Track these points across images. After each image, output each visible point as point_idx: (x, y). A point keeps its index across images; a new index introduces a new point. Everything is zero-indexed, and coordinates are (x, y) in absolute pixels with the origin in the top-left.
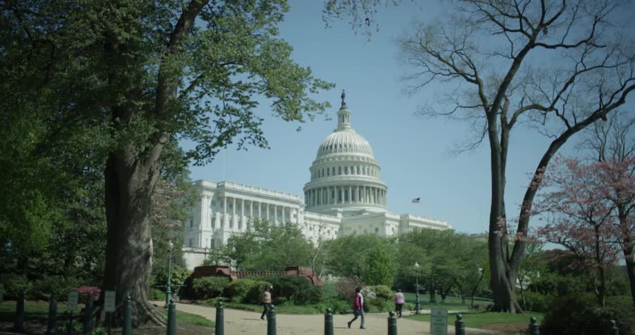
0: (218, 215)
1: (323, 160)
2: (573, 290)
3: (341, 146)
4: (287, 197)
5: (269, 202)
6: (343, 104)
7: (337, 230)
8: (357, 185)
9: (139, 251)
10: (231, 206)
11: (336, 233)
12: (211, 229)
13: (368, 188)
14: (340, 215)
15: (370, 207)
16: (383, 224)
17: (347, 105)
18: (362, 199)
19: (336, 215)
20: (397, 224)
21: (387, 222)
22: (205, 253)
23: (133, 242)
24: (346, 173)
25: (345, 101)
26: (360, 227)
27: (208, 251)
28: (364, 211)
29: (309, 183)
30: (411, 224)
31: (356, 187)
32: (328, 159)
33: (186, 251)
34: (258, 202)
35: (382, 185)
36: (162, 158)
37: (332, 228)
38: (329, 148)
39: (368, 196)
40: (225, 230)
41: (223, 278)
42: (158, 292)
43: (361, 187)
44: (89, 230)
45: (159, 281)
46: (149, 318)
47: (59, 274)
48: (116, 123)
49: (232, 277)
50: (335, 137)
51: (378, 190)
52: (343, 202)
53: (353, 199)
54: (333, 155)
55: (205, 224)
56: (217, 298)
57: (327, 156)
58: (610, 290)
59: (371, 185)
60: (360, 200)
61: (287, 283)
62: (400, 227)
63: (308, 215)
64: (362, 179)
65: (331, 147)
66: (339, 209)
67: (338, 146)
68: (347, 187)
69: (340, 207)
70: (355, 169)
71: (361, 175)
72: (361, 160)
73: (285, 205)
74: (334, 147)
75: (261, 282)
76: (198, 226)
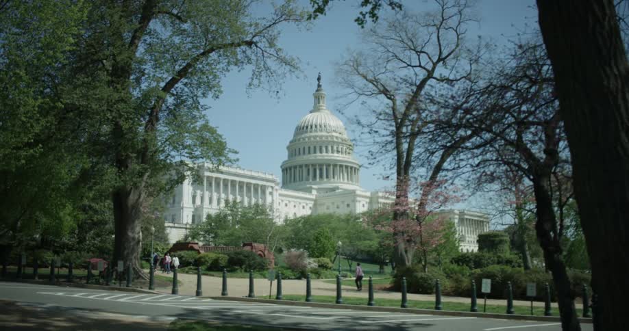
0: (199, 192)
1: (299, 140)
2: (486, 262)
3: (316, 126)
4: (263, 176)
5: (246, 180)
6: (319, 86)
7: (311, 205)
8: (332, 163)
9: (134, 239)
10: (210, 184)
11: (310, 208)
12: (192, 206)
13: (341, 166)
14: (314, 192)
15: (343, 184)
16: (354, 201)
17: (322, 88)
18: (336, 178)
19: (311, 192)
20: (368, 200)
21: (358, 199)
22: (186, 228)
23: (130, 234)
24: (321, 152)
25: (321, 84)
26: (333, 203)
27: (188, 226)
28: (338, 188)
29: (286, 161)
30: (380, 200)
31: (329, 165)
32: (304, 139)
33: (169, 227)
34: (235, 181)
35: (356, 164)
36: (146, 187)
37: (307, 204)
38: (305, 128)
39: (341, 175)
40: (205, 206)
41: (193, 252)
42: (144, 262)
43: (335, 166)
44: (95, 219)
45: (145, 254)
46: (140, 276)
47: (76, 250)
48: (122, 171)
49: (201, 251)
50: (312, 118)
51: (351, 168)
52: (318, 180)
53: (327, 177)
54: (308, 135)
55: (187, 201)
56: (189, 267)
57: (303, 136)
58: (516, 262)
59: (344, 164)
60: (334, 178)
61: (239, 256)
62: (370, 203)
63: (284, 192)
64: (335, 158)
65: (307, 127)
66: (314, 186)
67: (314, 126)
68: (321, 166)
69: (314, 184)
70: (330, 148)
71: (336, 154)
72: (335, 140)
73: (260, 183)
74: (309, 127)
75: (221, 255)
76: (179, 203)
